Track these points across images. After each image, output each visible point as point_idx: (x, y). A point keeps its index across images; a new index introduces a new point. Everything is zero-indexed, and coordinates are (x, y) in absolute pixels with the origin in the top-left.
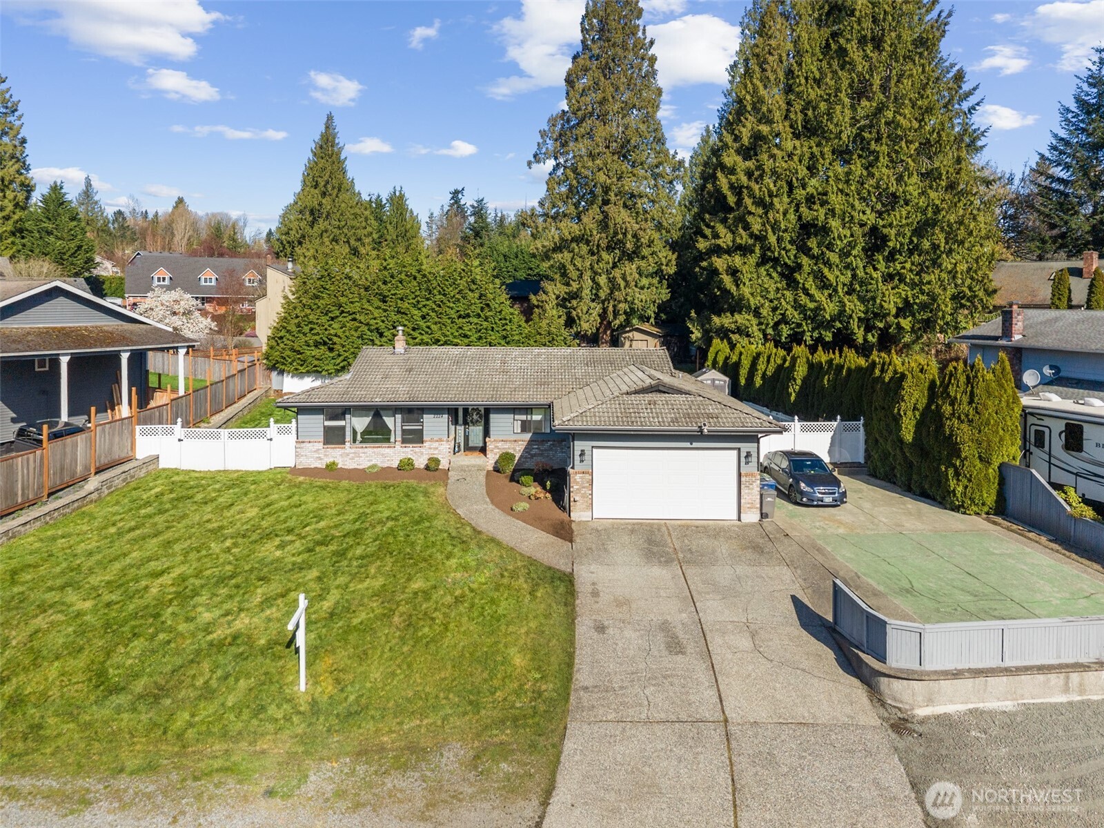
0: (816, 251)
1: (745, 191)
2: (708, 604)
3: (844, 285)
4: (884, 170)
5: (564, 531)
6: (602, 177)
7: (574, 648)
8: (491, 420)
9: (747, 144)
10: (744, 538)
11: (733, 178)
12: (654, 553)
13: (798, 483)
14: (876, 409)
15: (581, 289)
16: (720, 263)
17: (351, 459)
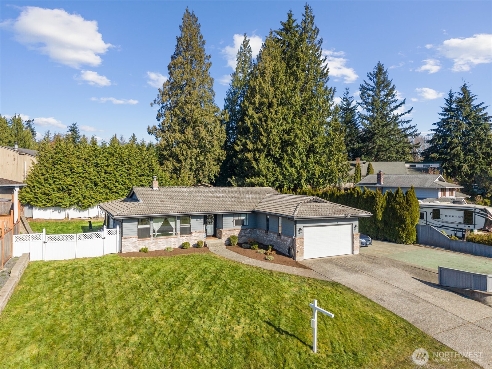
8: (223, 220)
11: (252, 120)
16: (249, 156)
17: (153, 245)
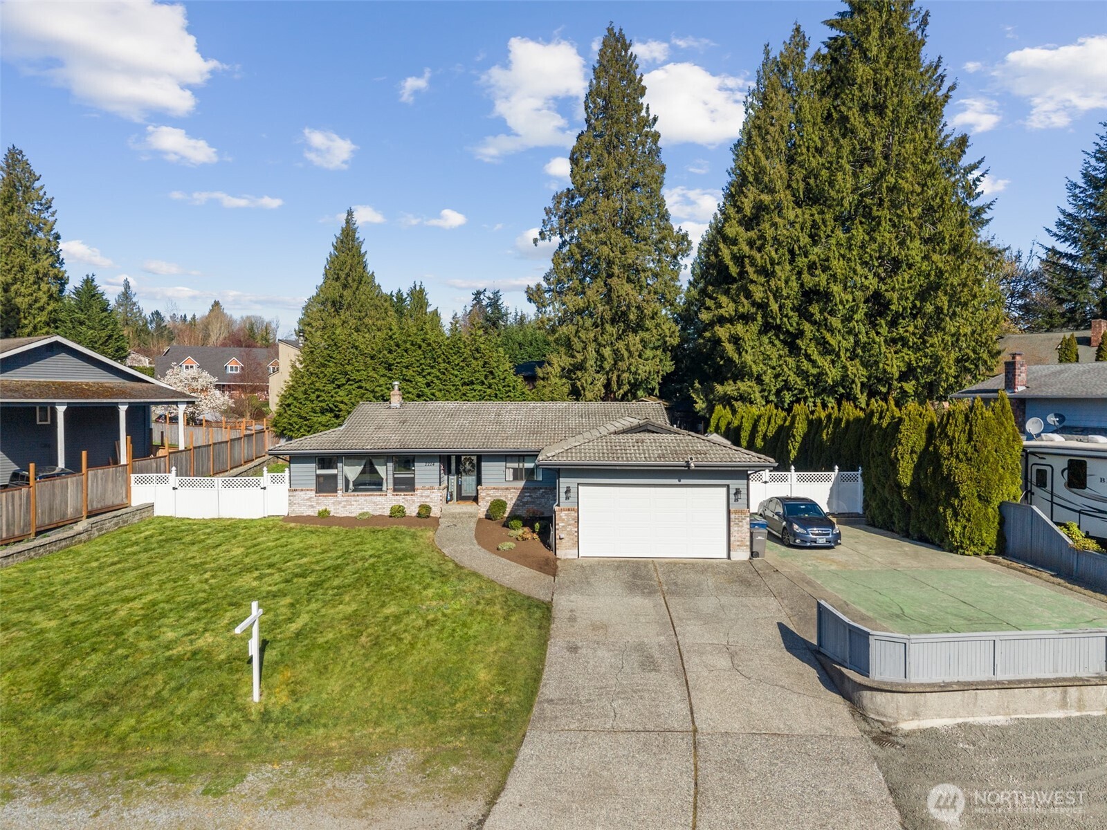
0: (817, 317)
1: (747, 261)
2: (688, 628)
3: (847, 350)
4: (887, 235)
5: (549, 567)
6: (605, 250)
7: (543, 665)
8: (483, 468)
9: (749, 214)
10: (732, 573)
11: (735, 249)
12: (637, 586)
13: (791, 526)
14: (873, 456)
15: (584, 360)
16: (722, 332)
17: (343, 507)
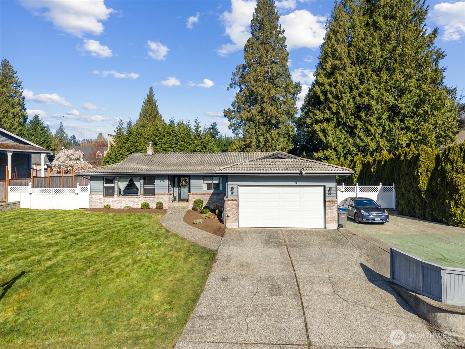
0: (364, 118)
1: (328, 93)
2: (302, 266)
3: (379, 134)
5: (220, 232)
6: (260, 90)
8: (191, 183)
9: (329, 71)
10: (328, 236)
11: (323, 88)
12: (271, 242)
13: (360, 211)
15: (250, 143)
16: (317, 127)
17: (117, 204)
